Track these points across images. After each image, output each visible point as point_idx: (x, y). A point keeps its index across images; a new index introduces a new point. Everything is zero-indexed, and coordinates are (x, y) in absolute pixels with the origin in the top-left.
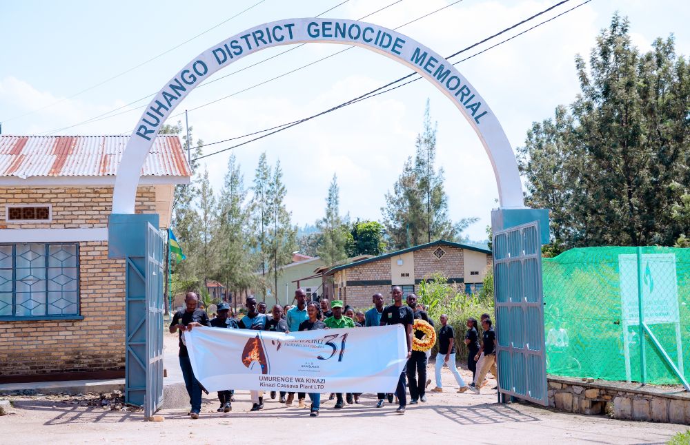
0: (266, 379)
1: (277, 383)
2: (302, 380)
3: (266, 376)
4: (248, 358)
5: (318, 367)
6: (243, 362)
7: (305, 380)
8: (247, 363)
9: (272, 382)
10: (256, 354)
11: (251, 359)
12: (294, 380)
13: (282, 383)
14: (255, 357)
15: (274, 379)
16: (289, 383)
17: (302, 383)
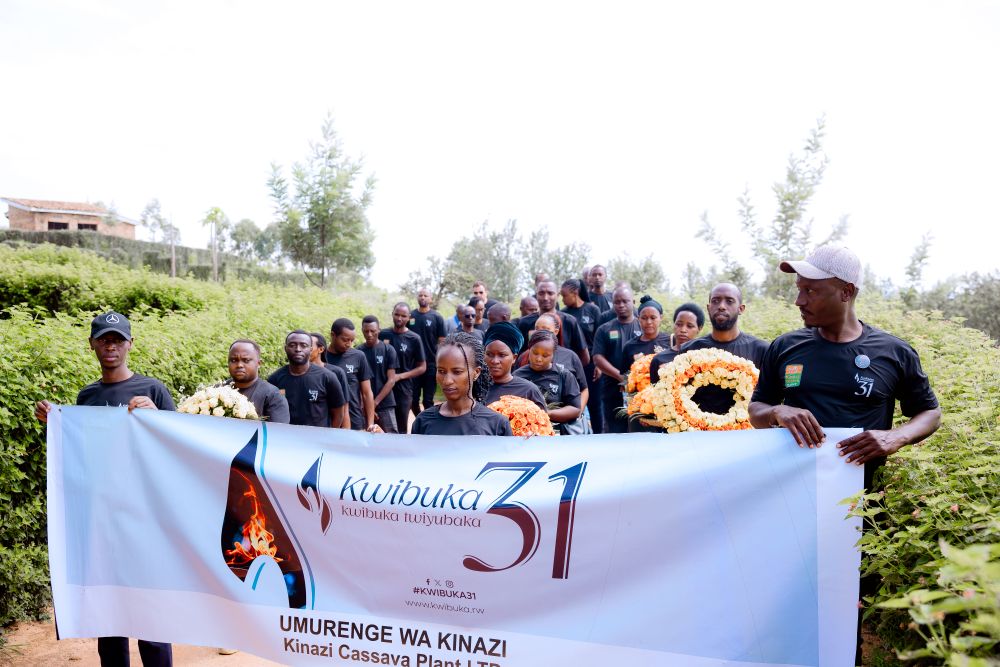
0: (302, 625)
1: (338, 642)
2: (425, 639)
3: (300, 613)
4: (243, 546)
5: (472, 596)
6: (227, 558)
7: (434, 640)
8: (240, 564)
9: (323, 640)
10: (264, 533)
11: (252, 551)
12: (396, 636)
13: (355, 643)
14: (265, 544)
15: (328, 626)
16: (379, 647)
17: (423, 649)
